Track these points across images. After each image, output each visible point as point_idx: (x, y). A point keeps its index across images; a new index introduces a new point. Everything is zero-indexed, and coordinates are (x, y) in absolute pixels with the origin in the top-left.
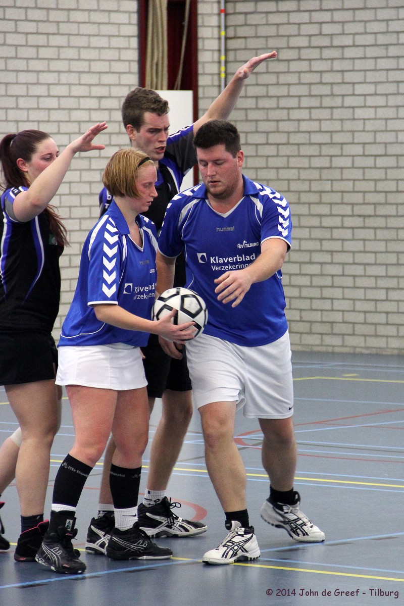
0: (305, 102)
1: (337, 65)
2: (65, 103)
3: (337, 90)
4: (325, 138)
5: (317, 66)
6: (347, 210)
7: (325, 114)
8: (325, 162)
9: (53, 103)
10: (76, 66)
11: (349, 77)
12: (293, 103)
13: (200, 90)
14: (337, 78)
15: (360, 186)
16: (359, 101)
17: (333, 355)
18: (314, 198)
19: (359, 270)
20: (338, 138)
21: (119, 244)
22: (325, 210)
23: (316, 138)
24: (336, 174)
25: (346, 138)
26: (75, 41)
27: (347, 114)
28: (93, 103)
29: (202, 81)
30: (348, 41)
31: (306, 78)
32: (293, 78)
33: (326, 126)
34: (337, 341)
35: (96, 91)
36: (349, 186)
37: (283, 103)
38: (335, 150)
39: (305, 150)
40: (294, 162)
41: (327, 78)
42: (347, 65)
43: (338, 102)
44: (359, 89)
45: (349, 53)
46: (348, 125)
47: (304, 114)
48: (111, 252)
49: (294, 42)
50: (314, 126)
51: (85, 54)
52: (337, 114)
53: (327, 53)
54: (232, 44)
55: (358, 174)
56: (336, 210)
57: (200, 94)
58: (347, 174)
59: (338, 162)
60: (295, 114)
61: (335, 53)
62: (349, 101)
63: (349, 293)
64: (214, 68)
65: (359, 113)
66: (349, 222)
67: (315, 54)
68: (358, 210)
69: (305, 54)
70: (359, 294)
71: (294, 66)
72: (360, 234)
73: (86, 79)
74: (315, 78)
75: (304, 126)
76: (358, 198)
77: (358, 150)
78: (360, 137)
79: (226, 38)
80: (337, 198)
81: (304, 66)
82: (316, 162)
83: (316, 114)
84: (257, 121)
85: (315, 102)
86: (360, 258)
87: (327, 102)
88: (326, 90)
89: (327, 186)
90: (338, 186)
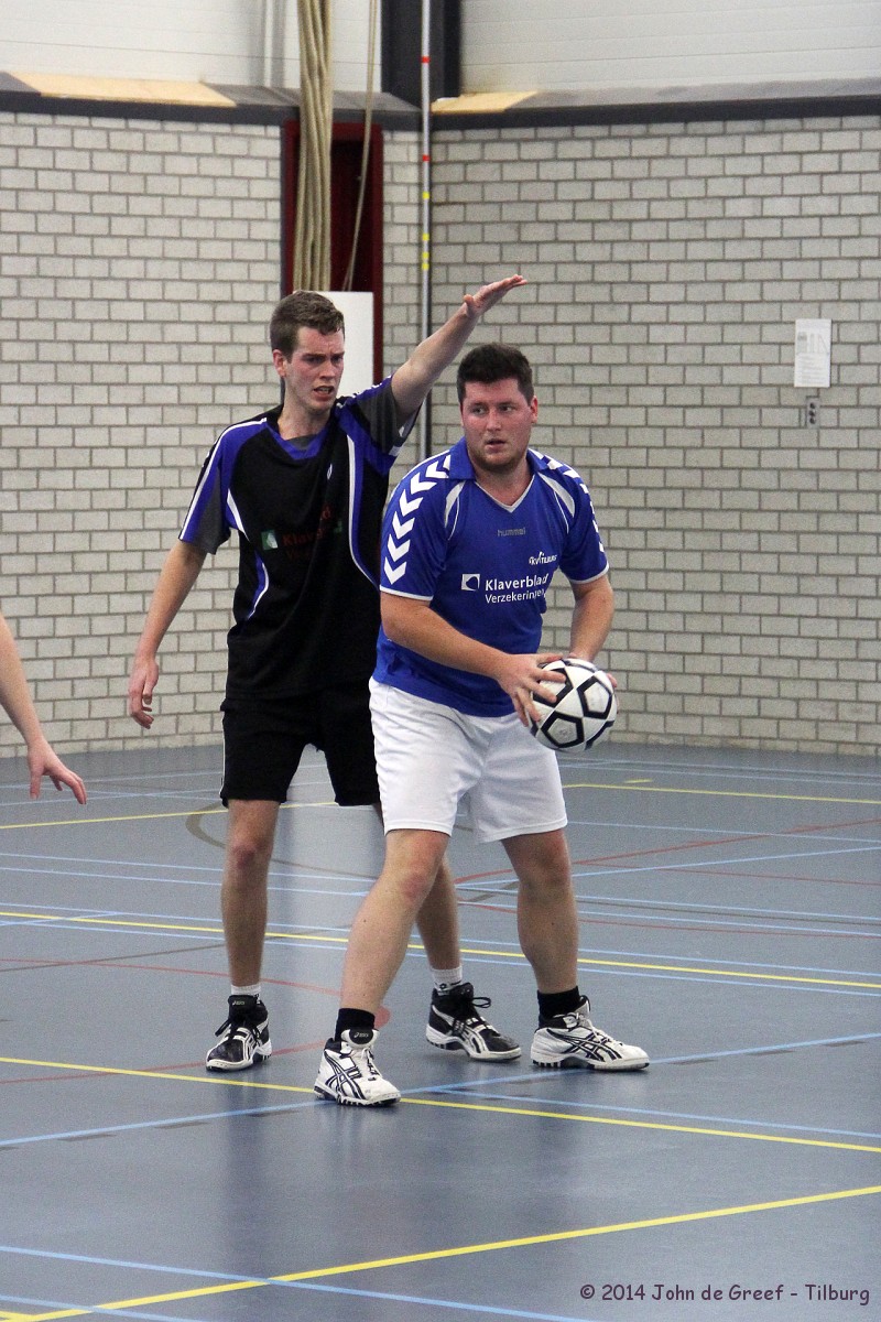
0: (565, 314)
1: (621, 253)
2: (156, 312)
3: (620, 293)
4: (599, 376)
5: (586, 253)
6: (636, 499)
7: (599, 334)
8: (597, 416)
9: (134, 311)
10: (176, 249)
11: (640, 272)
13: (387, 292)
14: (621, 273)
15: (661, 458)
16: (658, 313)
19: (656, 602)
20: (621, 376)
23: (583, 375)
24: (618, 437)
25: (636, 375)
26: (174, 207)
27: (636, 334)
28: (203, 312)
29: (391, 275)
30: (639, 211)
31: (567, 273)
33: (600, 355)
35: (209, 292)
36: (639, 457)
38: (616, 397)
41: (604, 273)
42: (636, 252)
43: (621, 314)
44: (657, 293)
45: (639, 231)
46: (638, 355)
49: (547, 212)
50: (581, 354)
51: (190, 229)
52: (620, 334)
53: (603, 232)
54: (442, 214)
55: (653, 438)
57: (387, 299)
58: (636, 437)
59: (620, 417)
61: (617, 232)
62: (640, 313)
63: (638, 641)
64: (410, 255)
65: (657, 334)
66: (639, 519)
67: (583, 232)
69: (566, 232)
70: (656, 642)
71: (547, 253)
72: (659, 540)
73: (191, 271)
74: (583, 273)
76: (654, 478)
77: (656, 396)
79: (431, 204)
81: (563, 252)
82: (585, 417)
83: (584, 334)
85: (582, 314)
86: (658, 581)
87: (603, 314)
88: (601, 294)
90: (620, 457)
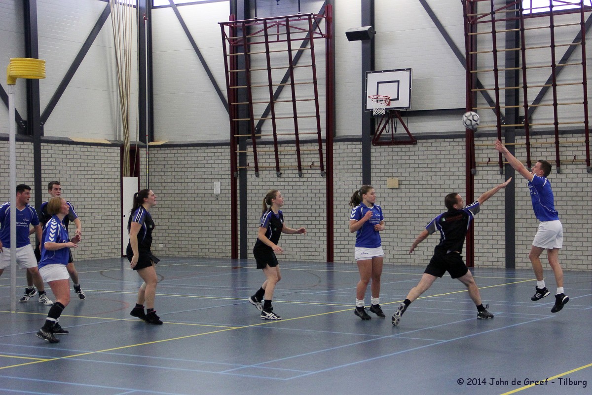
0: (173, 181)
1: (183, 170)
2: (96, 180)
3: (183, 177)
4: (179, 192)
5: (176, 170)
6: (186, 213)
7: (179, 184)
8: (179, 199)
9: (92, 180)
10: (101, 169)
11: (186, 173)
12: (169, 181)
13: (140, 177)
14: (183, 173)
15: (190, 206)
16: (190, 180)
17: (182, 258)
18: (176, 210)
19: (190, 232)
20: (183, 192)
21: (57, 229)
22: (179, 213)
23: (176, 192)
24: (183, 203)
25: (186, 192)
26: (100, 162)
27: (186, 184)
28: (106, 181)
29: (141, 174)
30: (186, 162)
31: (173, 173)
32: (169, 174)
33: (179, 188)
34: (183, 254)
35: (107, 177)
36: (187, 206)
37: (166, 181)
38: (183, 195)
39: (173, 195)
40: (170, 199)
41: (180, 173)
42: (186, 170)
43: (183, 181)
44: (189, 177)
45: (186, 166)
46: (186, 188)
47: (173, 184)
48: (53, 232)
49: (169, 162)
50: (176, 188)
51: (103, 165)
52: (183, 184)
53: (180, 166)
54: (150, 163)
55: (190, 203)
56: (183, 213)
57: (140, 178)
58: (186, 202)
59: (183, 199)
60: (170, 184)
61: (182, 166)
62: (186, 181)
63: (187, 239)
64: (145, 170)
65: (189, 184)
66: (187, 217)
67: (176, 166)
68: (190, 213)
69: (173, 166)
70: (190, 239)
71: (169, 170)
72: (190, 221)
73: (103, 173)
74: (176, 173)
75: (173, 188)
76: (190, 210)
77: (189, 195)
78: (190, 191)
79: (148, 161)
80: (183, 210)
81: (173, 170)
82: (176, 199)
83: (176, 184)
84: (158, 186)
85: (176, 181)
86: (190, 228)
87: (180, 181)
88: (179, 177)
89: (180, 206)
90: (183, 206)
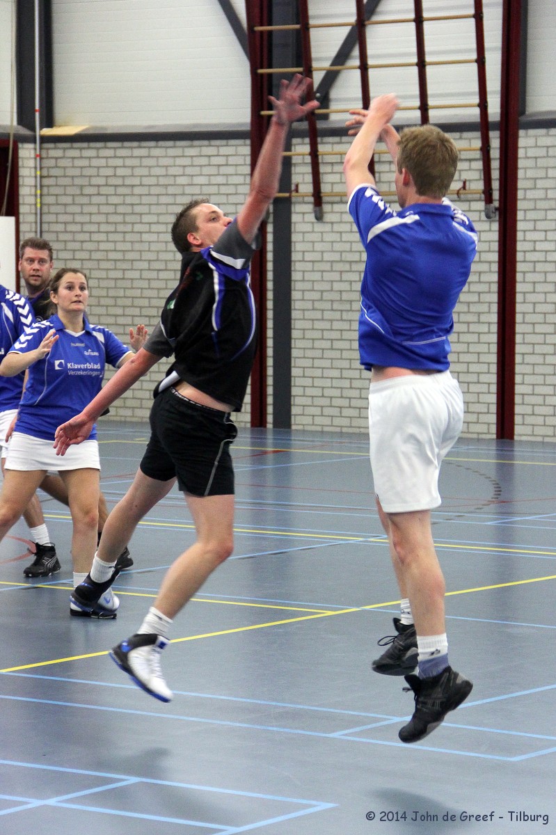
0: (103, 228)
1: (129, 200)
3: (128, 219)
4: (119, 256)
6: (137, 311)
7: (119, 237)
8: (119, 274)
11: (138, 209)
12: (94, 228)
13: (21, 217)
14: (128, 209)
15: (147, 293)
16: (145, 228)
18: (110, 302)
20: (130, 256)
22: (120, 311)
23: (112, 256)
24: (128, 284)
25: (135, 256)
27: (136, 237)
29: (22, 209)
30: (136, 181)
31: (104, 209)
32: (94, 209)
33: (120, 246)
34: (128, 413)
36: (138, 293)
37: (86, 228)
38: (127, 265)
39: (104, 265)
41: (121, 209)
42: (135, 200)
43: (129, 228)
44: (146, 219)
45: (137, 190)
46: (137, 247)
47: (103, 237)
49: (94, 181)
50: (110, 246)
52: (128, 237)
53: (121, 190)
54: (46, 181)
55: (145, 284)
56: (128, 311)
57: (21, 220)
58: (137, 284)
59: (129, 274)
60: (95, 237)
61: (127, 191)
62: (137, 228)
64: (31, 200)
65: (145, 237)
67: (111, 190)
68: (145, 312)
69: (104, 190)
71: (95, 200)
74: (111, 209)
75: (103, 246)
76: (145, 302)
78: (146, 256)
79: (41, 177)
80: (128, 302)
81: (102, 200)
82: (113, 274)
83: (112, 237)
84: (65, 241)
85: (111, 228)
87: (121, 228)
88: (119, 219)
89: (121, 293)
90: (129, 293)
